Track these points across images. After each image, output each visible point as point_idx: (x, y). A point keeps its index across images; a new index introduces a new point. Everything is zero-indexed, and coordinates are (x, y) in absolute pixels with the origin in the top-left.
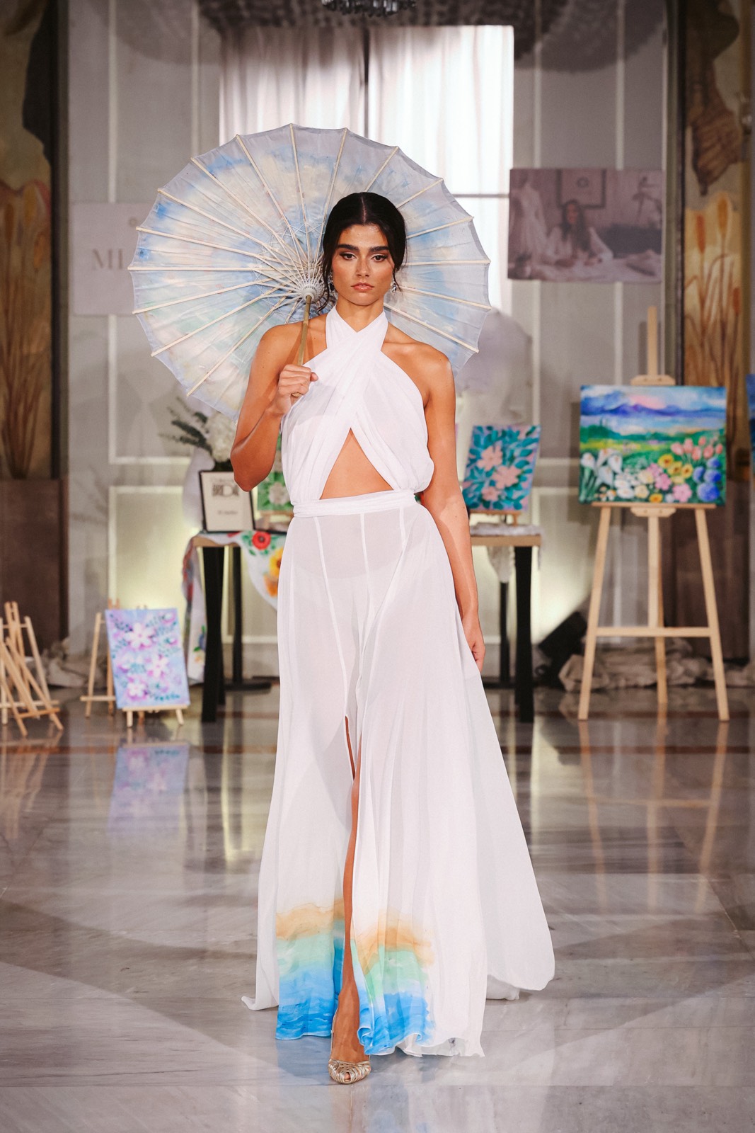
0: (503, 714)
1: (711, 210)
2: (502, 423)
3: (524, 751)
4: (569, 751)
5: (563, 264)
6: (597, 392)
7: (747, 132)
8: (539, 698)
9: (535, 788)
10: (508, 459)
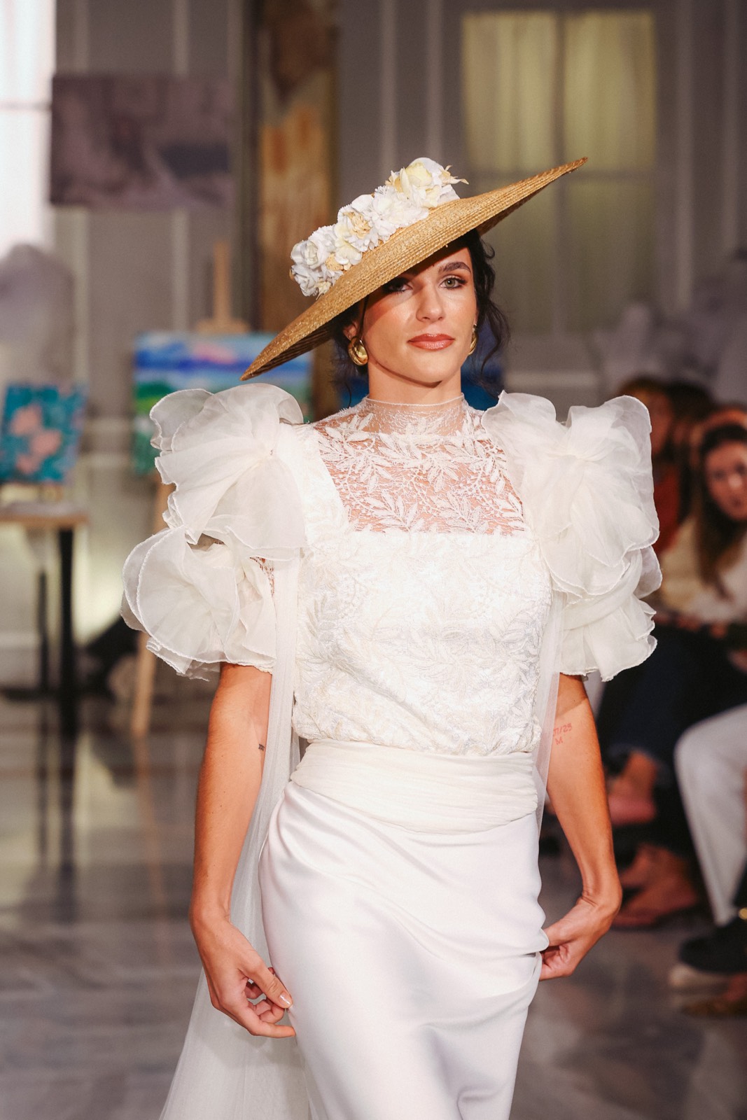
0: (43, 729)
1: (291, 125)
2: (39, 378)
3: (68, 774)
4: (123, 773)
5: (114, 189)
6: (156, 342)
7: (333, 34)
8: (87, 710)
9: (83, 819)
10: (48, 422)
